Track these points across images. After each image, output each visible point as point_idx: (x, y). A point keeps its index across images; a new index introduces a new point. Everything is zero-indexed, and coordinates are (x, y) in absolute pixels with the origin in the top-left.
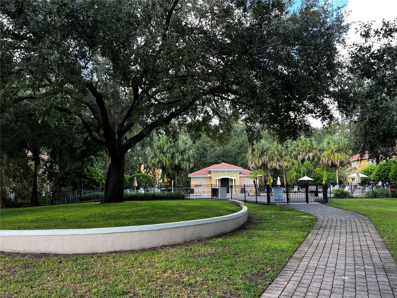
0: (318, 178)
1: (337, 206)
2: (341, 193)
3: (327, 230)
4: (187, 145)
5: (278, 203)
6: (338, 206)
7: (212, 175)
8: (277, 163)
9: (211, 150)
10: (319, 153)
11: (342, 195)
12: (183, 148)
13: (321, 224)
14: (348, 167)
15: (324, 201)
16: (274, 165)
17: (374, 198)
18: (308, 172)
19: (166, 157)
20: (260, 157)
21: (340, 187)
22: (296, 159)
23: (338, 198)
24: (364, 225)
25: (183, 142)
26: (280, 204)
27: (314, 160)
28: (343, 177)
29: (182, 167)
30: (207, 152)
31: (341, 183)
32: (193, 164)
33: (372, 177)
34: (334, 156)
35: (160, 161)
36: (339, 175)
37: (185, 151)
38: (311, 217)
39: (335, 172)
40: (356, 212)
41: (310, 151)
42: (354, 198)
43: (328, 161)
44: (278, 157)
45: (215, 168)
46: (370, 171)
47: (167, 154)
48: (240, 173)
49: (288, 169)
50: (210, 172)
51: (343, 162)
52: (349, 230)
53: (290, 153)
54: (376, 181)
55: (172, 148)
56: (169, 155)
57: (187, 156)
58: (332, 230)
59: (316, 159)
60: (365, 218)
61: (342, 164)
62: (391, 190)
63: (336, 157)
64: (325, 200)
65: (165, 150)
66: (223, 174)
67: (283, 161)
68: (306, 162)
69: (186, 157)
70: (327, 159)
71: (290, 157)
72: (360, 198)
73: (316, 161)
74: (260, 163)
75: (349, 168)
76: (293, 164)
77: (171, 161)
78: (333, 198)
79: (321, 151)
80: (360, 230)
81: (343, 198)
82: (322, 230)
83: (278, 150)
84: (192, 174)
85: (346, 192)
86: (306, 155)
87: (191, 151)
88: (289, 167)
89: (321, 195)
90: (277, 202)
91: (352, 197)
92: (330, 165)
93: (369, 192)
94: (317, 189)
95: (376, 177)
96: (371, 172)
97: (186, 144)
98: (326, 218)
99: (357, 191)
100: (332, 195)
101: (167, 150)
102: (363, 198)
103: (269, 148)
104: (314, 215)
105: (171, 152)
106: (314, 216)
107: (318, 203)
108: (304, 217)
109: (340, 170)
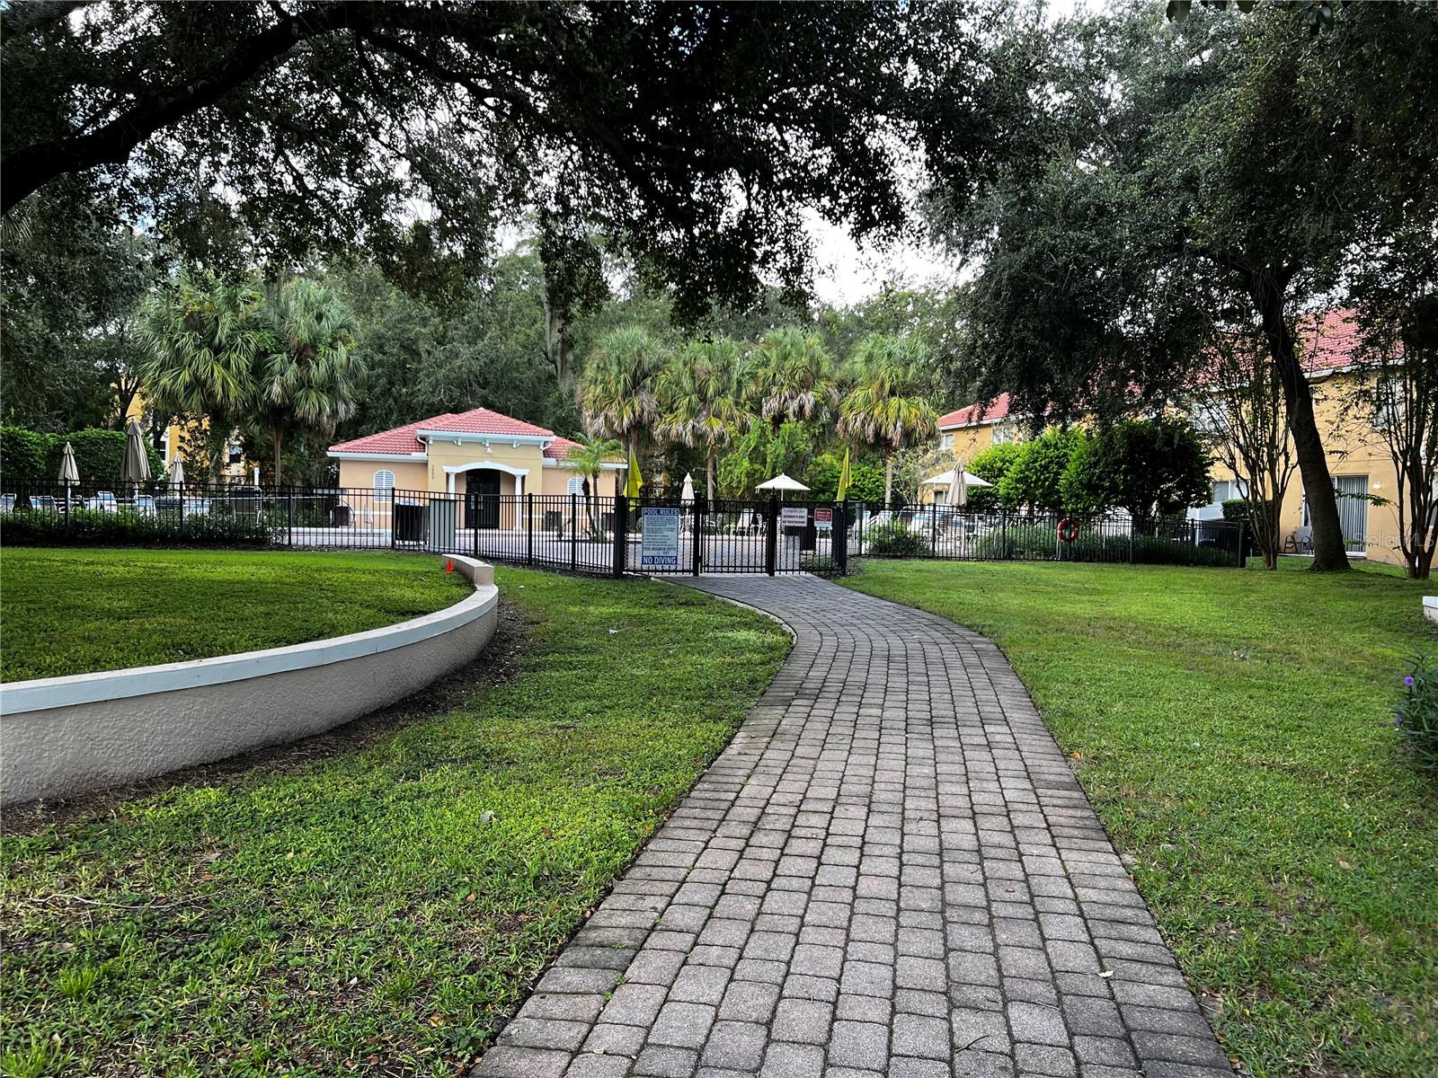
0: (825, 484)
1: (877, 589)
2: (898, 539)
3: (823, 709)
4: (324, 322)
5: (656, 571)
6: (882, 591)
7: (431, 455)
8: (686, 421)
9: (436, 353)
10: (835, 395)
11: (899, 547)
12: (304, 335)
13: (802, 674)
14: (926, 451)
15: (832, 569)
16: (677, 428)
17: (1005, 559)
18: (795, 461)
19: (227, 365)
20: (626, 394)
21: (894, 518)
22: (757, 411)
23: (883, 557)
24: (980, 681)
25: (308, 307)
26: (666, 574)
27: (817, 418)
28: (906, 484)
29: (299, 413)
30: (420, 362)
31: (898, 503)
32: (352, 406)
33: (1002, 486)
34: (886, 406)
35: (197, 384)
36: (894, 475)
37: (314, 347)
38: (770, 638)
39: (885, 465)
40: (948, 618)
41: (805, 385)
42: (938, 558)
43: (863, 425)
44: (694, 398)
45: (444, 428)
46: (999, 464)
47: (234, 356)
48: (547, 454)
49: (724, 446)
50: (422, 444)
51: (914, 430)
52: (918, 711)
53: (735, 386)
54: (1012, 500)
55: (257, 328)
56: (241, 361)
57: (322, 370)
58: (847, 711)
59: (825, 417)
60: (983, 644)
61: (909, 438)
62: (1061, 534)
63: (892, 412)
64: (837, 567)
65: (222, 334)
66: (475, 451)
67: (708, 415)
68: (787, 426)
69: (318, 372)
70: (862, 415)
71: (737, 404)
72: (960, 559)
73: (823, 426)
74: (625, 419)
75: (929, 455)
76: (744, 429)
77: (251, 387)
78: (868, 556)
79: (845, 386)
80: (966, 708)
81: (900, 557)
82: (800, 705)
83: (693, 372)
84: (343, 446)
85: (915, 537)
86: (792, 398)
87: (342, 350)
88: (728, 439)
89: (825, 546)
90: (652, 567)
91: (933, 556)
92: (871, 440)
93: (989, 539)
94: (811, 522)
95: (1017, 489)
96: (1000, 470)
97: (319, 317)
98: (830, 642)
99: (951, 532)
100: (866, 547)
101: (231, 337)
102: (966, 559)
103: (664, 363)
104: (786, 627)
105: (252, 346)
106: (783, 633)
107: (809, 575)
108: (742, 635)
109: (901, 460)
